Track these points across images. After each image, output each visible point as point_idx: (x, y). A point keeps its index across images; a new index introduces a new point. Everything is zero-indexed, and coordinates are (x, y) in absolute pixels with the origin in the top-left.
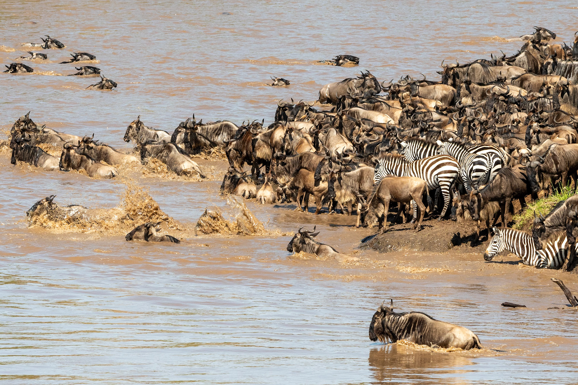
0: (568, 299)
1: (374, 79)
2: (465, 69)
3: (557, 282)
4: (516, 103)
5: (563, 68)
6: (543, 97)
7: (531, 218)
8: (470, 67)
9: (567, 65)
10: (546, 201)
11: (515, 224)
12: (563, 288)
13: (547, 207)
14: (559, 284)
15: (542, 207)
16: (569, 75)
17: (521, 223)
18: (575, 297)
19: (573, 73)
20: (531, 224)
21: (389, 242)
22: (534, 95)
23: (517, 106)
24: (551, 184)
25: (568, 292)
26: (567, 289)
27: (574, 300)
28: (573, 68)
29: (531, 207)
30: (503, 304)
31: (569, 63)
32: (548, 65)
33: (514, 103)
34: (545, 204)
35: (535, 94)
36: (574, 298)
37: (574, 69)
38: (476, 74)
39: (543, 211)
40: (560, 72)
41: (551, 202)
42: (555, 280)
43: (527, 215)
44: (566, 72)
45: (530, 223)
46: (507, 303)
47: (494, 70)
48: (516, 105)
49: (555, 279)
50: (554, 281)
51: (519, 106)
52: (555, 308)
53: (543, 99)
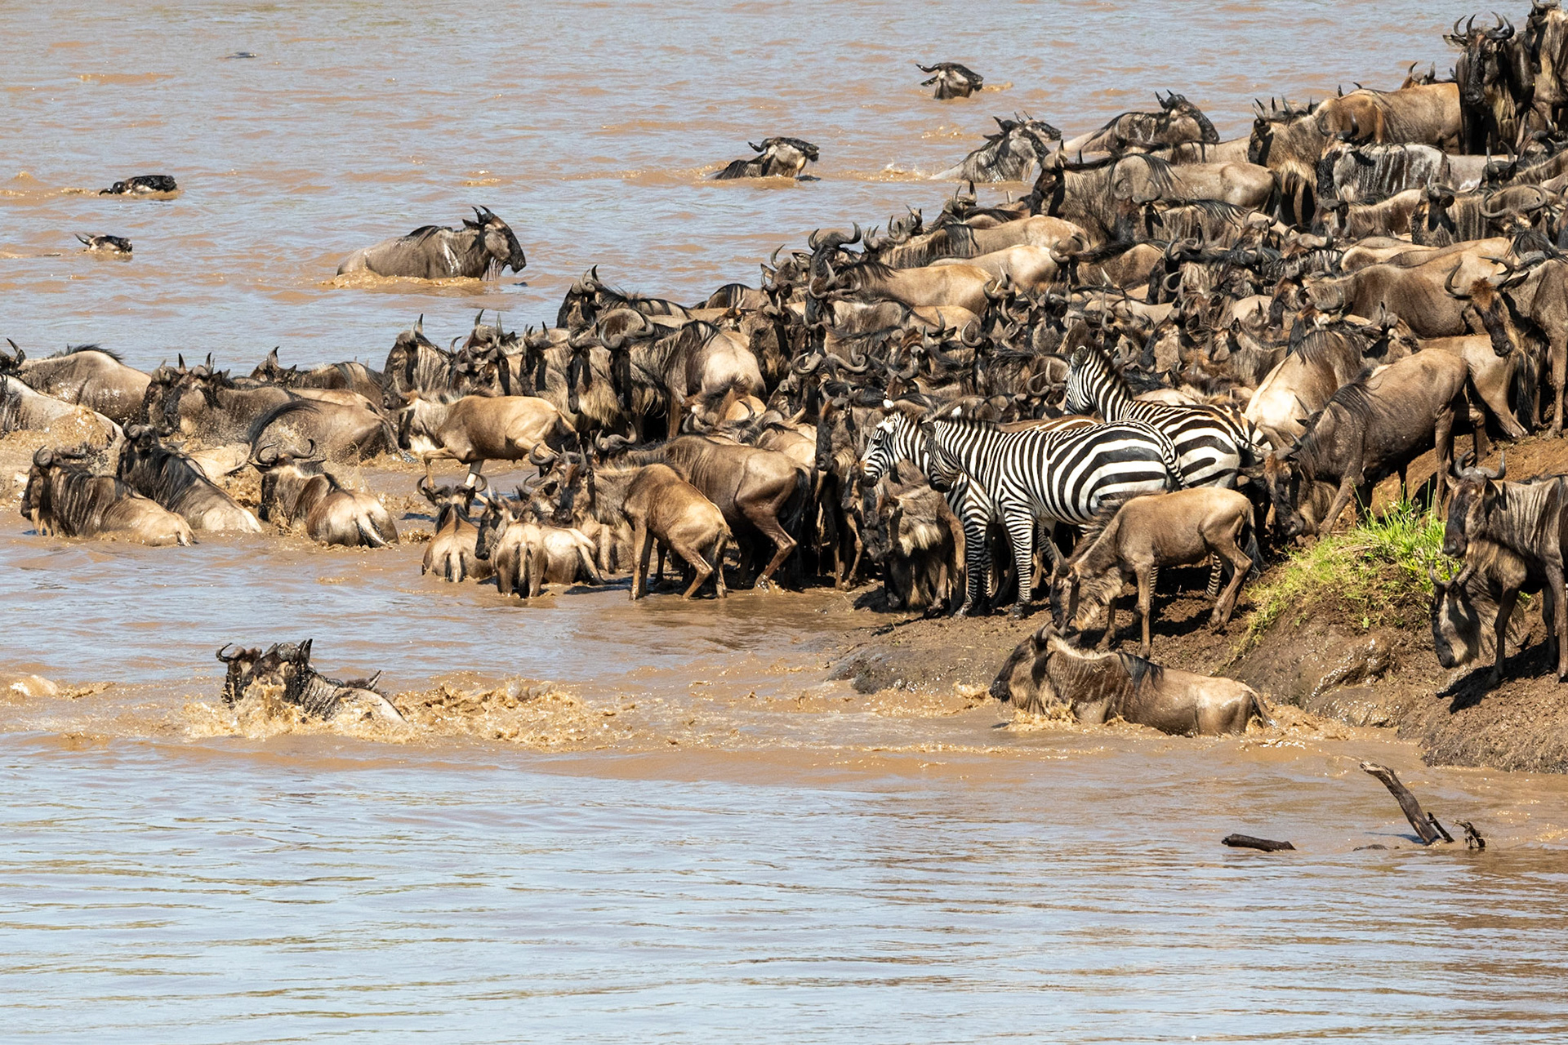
0: (1411, 820)
1: (507, 233)
2: (1104, 171)
3: (1377, 774)
4: (1249, 266)
5: (1379, 167)
6: (1324, 248)
7: (1300, 592)
8: (1118, 166)
9: (1390, 156)
10: (1341, 544)
11: (1254, 610)
12: (1395, 789)
13: (1346, 561)
14: (1384, 779)
15: (1330, 561)
16: (1395, 184)
17: (1273, 609)
18: (1430, 815)
19: (1408, 176)
20: (1300, 611)
21: (898, 670)
22: (1300, 241)
23: (1250, 273)
24: (1354, 495)
25: (1409, 801)
26: (1407, 792)
27: (1428, 824)
28: (1406, 162)
29: (1301, 563)
30: (1227, 839)
31: (1395, 150)
32: (1334, 161)
33: (1243, 267)
34: (1339, 552)
35: (1303, 240)
36: (1428, 818)
37: (1410, 164)
38: (1135, 187)
39: (1335, 573)
40: (1371, 178)
41: (1356, 547)
42: (1373, 769)
43: (1287, 586)
44: (1389, 174)
45: (1298, 606)
46: (1238, 836)
47: (1185, 177)
48: (1248, 272)
49: (1372, 765)
50: (1369, 772)
51: (1258, 274)
52: (1375, 847)
53: (1324, 252)
